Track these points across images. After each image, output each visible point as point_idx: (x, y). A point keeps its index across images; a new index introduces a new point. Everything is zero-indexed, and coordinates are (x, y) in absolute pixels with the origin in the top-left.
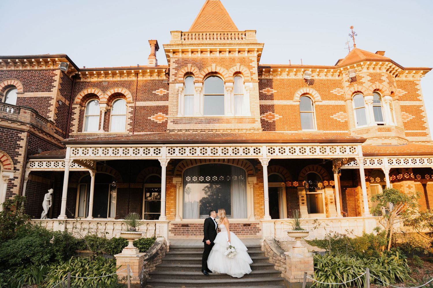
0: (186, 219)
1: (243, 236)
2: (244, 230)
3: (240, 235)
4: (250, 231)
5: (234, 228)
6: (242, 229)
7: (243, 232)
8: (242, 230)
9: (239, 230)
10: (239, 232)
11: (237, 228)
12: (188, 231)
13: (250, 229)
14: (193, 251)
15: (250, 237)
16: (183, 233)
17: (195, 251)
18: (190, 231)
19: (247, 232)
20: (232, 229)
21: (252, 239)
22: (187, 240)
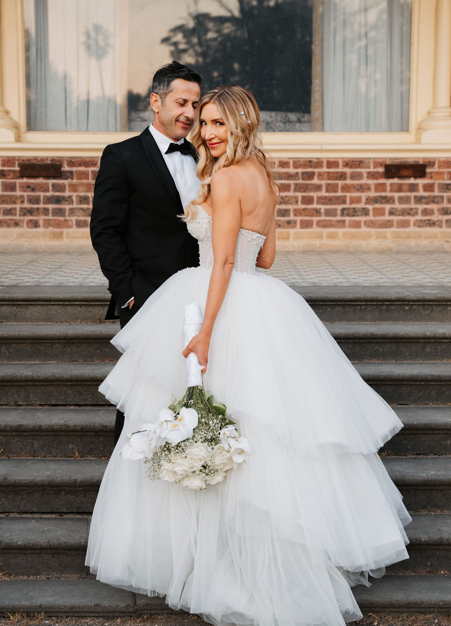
0: (46, 130)
1: (379, 236)
2: (388, 200)
3: (364, 229)
4: (421, 207)
5: (331, 188)
6: (373, 194)
7: (381, 212)
8: (376, 200)
9: (358, 200)
10: (354, 212)
11: (346, 188)
12: (58, 200)
13: (421, 193)
14: (74, 319)
15: (424, 242)
16: (30, 212)
17: (84, 320)
18: (69, 200)
19: (405, 212)
20: (315, 195)
21: (431, 252)
22: (53, 252)
